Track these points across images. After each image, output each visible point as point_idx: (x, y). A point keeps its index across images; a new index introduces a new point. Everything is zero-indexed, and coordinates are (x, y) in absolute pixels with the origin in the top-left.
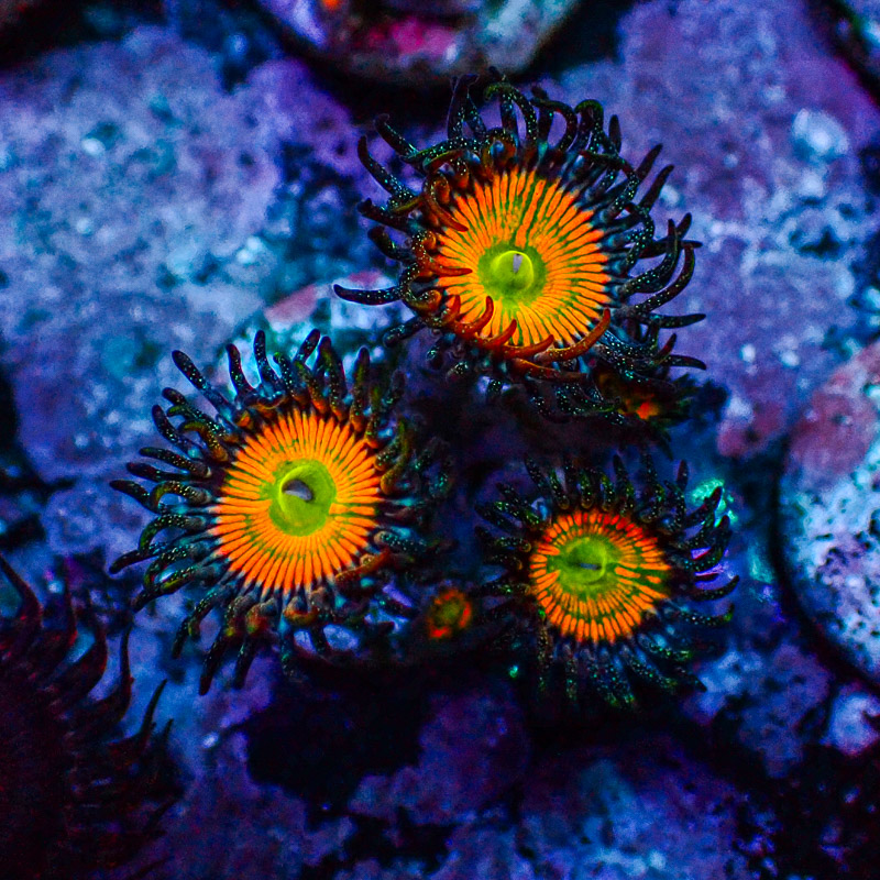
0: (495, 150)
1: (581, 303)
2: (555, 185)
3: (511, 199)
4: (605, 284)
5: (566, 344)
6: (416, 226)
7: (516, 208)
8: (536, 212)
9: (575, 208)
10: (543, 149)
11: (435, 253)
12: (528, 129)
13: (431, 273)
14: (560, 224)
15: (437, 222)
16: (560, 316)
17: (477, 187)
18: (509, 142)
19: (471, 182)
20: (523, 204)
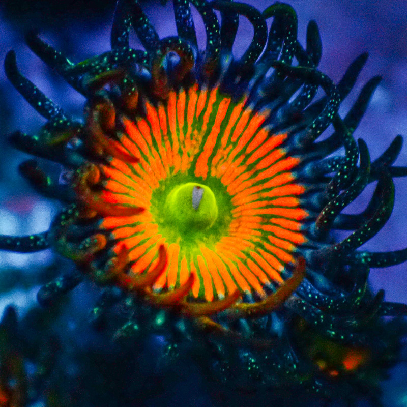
0: (169, 63)
1: (273, 244)
2: (241, 105)
3: (190, 121)
4: (300, 221)
5: (257, 298)
6: (76, 158)
7: (196, 132)
8: (219, 137)
9: (265, 131)
10: (226, 61)
11: (98, 188)
12: (208, 40)
13: (93, 214)
14: (249, 150)
15: (101, 152)
16: (249, 260)
17: (149, 106)
18: (186, 55)
19: (140, 103)
20: (204, 128)
